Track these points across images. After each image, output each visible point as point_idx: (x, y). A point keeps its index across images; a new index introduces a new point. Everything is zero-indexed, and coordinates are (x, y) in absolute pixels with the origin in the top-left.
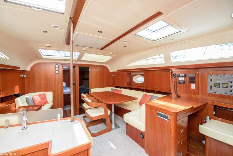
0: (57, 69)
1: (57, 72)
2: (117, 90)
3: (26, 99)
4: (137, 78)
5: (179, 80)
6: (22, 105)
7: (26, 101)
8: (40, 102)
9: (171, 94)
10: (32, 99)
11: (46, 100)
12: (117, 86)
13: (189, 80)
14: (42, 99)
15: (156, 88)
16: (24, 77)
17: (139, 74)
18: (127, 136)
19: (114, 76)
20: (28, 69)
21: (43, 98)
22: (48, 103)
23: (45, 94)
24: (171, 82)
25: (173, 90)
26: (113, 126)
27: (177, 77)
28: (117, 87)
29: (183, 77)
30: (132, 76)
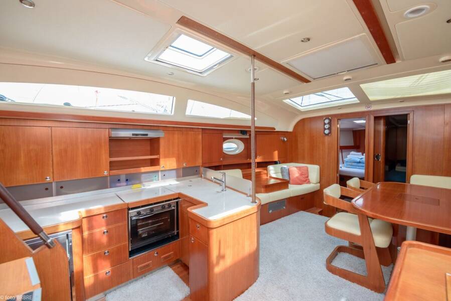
0: (327, 126)
1: (327, 132)
3: (282, 168)
6: (274, 176)
7: (280, 171)
8: (297, 177)
10: (288, 171)
11: (308, 177)
14: (301, 175)
16: (284, 140)
20: (291, 129)
21: (303, 173)
22: (309, 182)
23: (307, 168)
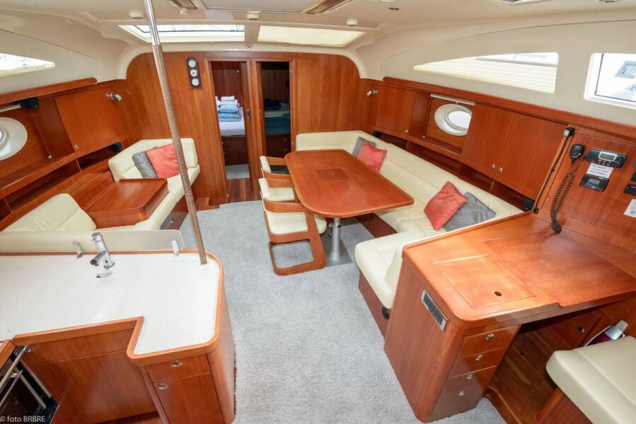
0: (193, 73)
1: (195, 82)
2: (372, 147)
3: (134, 158)
4: (451, 112)
5: (589, 172)
7: (133, 163)
9: (536, 211)
10: (146, 160)
12: (377, 129)
13: (632, 183)
15: (498, 171)
16: (116, 99)
17: (457, 101)
18: (359, 291)
19: (372, 95)
21: (173, 157)
24: (553, 170)
25: (549, 202)
26: (335, 256)
27: (585, 158)
28: (378, 135)
29: (610, 166)
30: (434, 101)
